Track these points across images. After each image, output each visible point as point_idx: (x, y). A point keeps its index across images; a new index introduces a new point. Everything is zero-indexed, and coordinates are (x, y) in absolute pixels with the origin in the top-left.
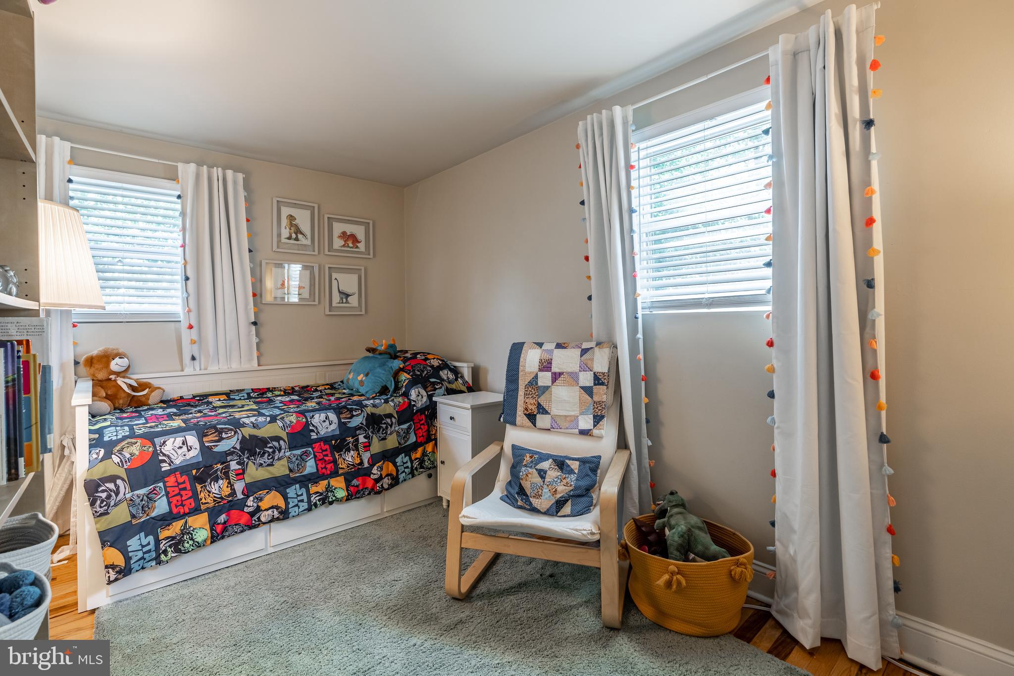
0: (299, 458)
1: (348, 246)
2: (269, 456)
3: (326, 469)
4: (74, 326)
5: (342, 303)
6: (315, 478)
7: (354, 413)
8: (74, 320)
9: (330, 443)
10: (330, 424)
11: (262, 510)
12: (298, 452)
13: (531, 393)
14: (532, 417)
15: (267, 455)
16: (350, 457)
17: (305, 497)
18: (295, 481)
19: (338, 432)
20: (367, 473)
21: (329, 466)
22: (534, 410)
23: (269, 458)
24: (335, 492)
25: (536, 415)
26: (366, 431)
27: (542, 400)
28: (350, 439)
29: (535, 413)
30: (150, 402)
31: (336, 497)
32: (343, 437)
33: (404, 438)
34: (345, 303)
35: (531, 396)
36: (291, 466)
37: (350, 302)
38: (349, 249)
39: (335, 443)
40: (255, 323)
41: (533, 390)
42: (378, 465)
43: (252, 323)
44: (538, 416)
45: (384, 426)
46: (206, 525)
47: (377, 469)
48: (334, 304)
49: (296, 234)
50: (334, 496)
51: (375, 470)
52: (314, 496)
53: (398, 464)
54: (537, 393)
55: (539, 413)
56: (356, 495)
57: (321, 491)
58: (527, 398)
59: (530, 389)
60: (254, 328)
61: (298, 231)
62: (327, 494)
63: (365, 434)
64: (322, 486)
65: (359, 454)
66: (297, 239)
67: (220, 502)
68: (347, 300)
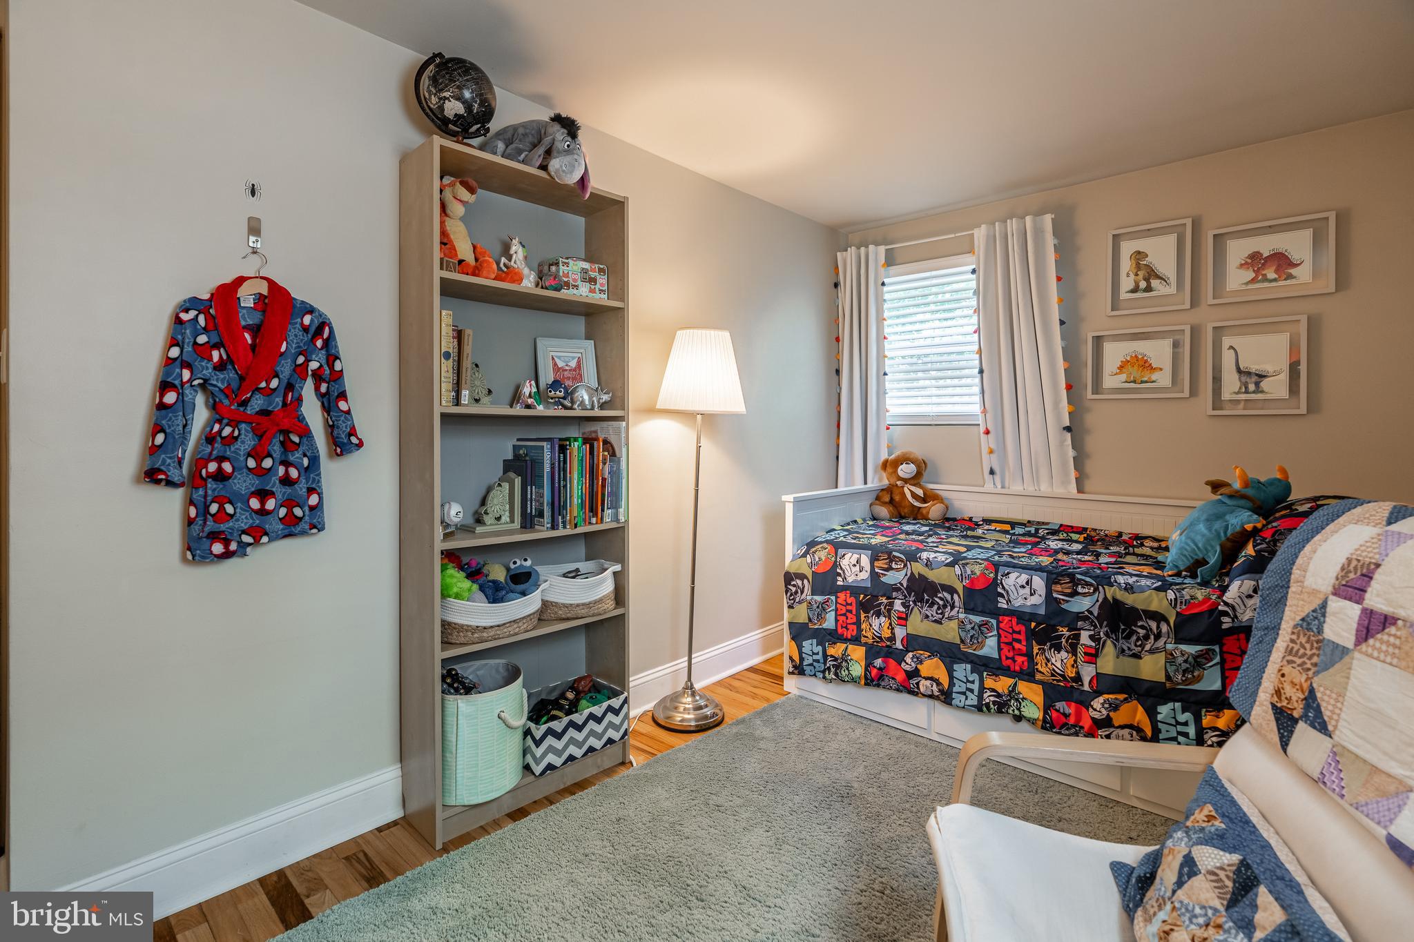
0: (976, 627)
1: (1265, 279)
2: (939, 608)
3: (1015, 661)
4: (888, 429)
5: (1247, 392)
6: (995, 667)
7: (1080, 589)
8: (888, 423)
9: (1028, 623)
10: (1031, 595)
11: (921, 676)
12: (977, 619)
13: (1302, 651)
14: (1285, 722)
15: (936, 607)
16: (1059, 660)
17: (976, 687)
18: (967, 658)
19: (1042, 611)
20: (1084, 702)
21: (1020, 659)
22: (1296, 705)
23: (939, 612)
24: (1023, 704)
25: (1296, 721)
26: (1095, 626)
27: (1324, 686)
28: (1064, 631)
29: (1296, 714)
30: (930, 516)
31: (1020, 711)
32: (1052, 622)
33: (1185, 671)
34: (1254, 392)
35: (1299, 661)
36: (963, 634)
37: (1265, 389)
38: (1266, 285)
39: (1035, 627)
40: (1068, 429)
41: (1308, 646)
42: (1106, 696)
43: (1064, 428)
44: (1301, 726)
45: (1142, 632)
46: (862, 661)
47: (1103, 704)
48: (1226, 395)
49: (1147, 280)
50: (1019, 709)
51: (1097, 703)
52: (989, 693)
53: (1160, 717)
54: (1315, 659)
55: (1305, 717)
56: (1061, 729)
57: (1000, 691)
58: (1289, 662)
59: (1303, 640)
60: (1068, 435)
61: (1151, 274)
62: (1010, 700)
63: (1092, 633)
64: (1003, 684)
65: (1075, 661)
66: (1149, 289)
67: (877, 642)
68: (1257, 384)
